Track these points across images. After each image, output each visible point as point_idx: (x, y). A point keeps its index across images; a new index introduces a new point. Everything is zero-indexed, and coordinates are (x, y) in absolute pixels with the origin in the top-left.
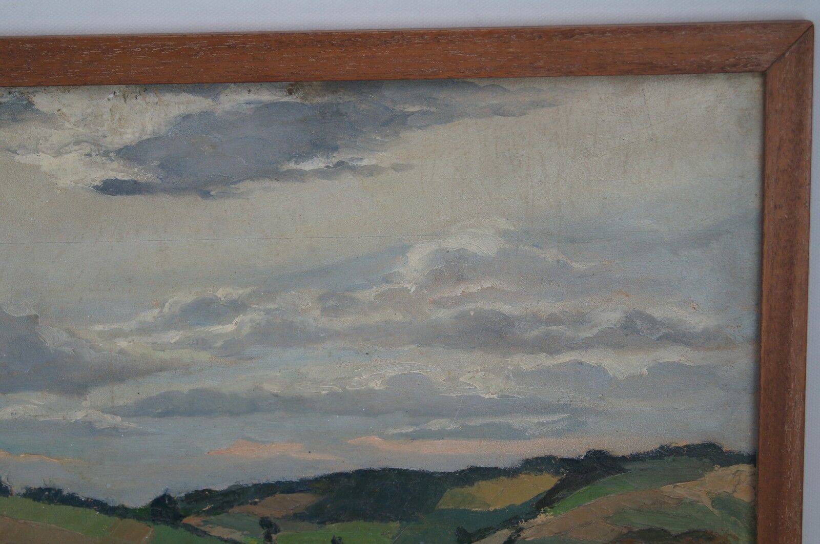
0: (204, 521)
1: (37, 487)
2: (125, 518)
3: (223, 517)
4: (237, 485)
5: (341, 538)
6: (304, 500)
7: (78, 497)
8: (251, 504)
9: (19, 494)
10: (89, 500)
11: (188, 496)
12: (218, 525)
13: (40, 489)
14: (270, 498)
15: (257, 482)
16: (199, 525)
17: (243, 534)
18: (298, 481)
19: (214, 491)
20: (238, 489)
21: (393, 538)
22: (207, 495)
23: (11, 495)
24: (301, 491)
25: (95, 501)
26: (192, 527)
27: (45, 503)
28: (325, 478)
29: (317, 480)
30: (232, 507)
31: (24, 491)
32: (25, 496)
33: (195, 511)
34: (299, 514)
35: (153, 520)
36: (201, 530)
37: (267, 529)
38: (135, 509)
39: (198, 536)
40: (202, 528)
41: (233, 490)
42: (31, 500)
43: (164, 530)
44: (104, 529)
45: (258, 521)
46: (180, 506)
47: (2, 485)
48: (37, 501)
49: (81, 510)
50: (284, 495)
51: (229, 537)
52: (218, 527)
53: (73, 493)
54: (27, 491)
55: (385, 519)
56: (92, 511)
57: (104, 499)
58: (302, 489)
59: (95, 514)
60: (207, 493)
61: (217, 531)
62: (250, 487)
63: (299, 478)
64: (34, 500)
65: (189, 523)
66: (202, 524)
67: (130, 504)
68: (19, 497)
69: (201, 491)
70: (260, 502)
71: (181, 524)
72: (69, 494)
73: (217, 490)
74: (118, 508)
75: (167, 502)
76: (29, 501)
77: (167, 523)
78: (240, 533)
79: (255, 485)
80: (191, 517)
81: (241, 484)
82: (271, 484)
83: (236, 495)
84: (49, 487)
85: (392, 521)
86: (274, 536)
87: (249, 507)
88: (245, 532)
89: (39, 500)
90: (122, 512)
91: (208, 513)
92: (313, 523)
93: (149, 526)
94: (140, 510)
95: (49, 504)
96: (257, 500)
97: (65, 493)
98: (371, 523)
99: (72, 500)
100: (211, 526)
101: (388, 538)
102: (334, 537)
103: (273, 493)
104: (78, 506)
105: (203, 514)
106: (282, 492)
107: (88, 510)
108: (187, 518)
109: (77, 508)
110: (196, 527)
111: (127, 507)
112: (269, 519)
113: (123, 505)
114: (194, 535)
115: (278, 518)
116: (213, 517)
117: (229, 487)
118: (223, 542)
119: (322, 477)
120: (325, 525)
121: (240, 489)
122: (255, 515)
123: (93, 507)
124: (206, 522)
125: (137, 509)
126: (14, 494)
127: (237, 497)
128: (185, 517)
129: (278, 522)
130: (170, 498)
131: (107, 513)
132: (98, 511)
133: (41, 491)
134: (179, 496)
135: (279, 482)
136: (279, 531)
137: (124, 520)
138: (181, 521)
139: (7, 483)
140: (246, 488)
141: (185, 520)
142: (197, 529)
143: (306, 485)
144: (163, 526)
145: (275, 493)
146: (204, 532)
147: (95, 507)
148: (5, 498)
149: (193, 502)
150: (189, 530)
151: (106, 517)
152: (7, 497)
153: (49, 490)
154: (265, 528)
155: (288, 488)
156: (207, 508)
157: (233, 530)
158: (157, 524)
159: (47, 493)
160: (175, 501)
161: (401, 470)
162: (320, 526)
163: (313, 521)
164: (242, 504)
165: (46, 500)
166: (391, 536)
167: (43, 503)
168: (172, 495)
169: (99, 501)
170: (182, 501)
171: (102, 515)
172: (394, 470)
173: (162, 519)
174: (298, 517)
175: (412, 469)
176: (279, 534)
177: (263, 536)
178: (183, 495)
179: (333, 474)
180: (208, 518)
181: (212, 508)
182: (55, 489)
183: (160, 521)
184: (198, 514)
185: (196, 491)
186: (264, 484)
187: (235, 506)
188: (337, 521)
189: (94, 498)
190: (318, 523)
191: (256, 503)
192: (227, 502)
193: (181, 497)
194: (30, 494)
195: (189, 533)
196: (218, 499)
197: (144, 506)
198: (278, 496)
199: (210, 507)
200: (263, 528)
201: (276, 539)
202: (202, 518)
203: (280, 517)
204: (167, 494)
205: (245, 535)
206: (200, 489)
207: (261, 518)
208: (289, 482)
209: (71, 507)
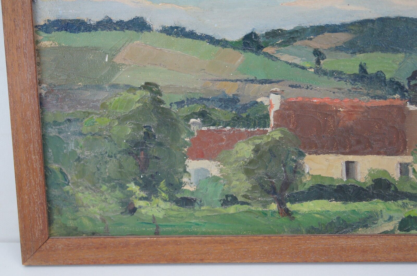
0: (277, 50)
1: (169, 26)
2: (226, 47)
3: (289, 48)
4: (300, 27)
5: (365, 64)
6: (343, 37)
7: (195, 33)
8: (308, 39)
9: (157, 30)
10: (203, 35)
11: (268, 34)
12: (286, 53)
13: (171, 27)
14: (321, 36)
15: (313, 25)
16: (273, 53)
17: (301, 60)
18: (340, 24)
19: (284, 30)
20: (300, 30)
21: (400, 64)
22: (280, 33)
23: (152, 31)
24: (341, 31)
25: (207, 35)
26: (269, 54)
27: (174, 37)
28: (358, 22)
29: (353, 24)
30: (295, 41)
31: (161, 28)
32: (161, 31)
33: (272, 43)
34: (338, 47)
35: (244, 49)
36: (275, 56)
37: (318, 57)
38: (232, 42)
39: (273, 60)
40: (275, 55)
41: (297, 30)
42: (165, 34)
43: (251, 56)
44: (211, 55)
45: (312, 51)
46: (261, 40)
47: (147, 24)
48: (169, 35)
49: (197, 42)
50: (330, 34)
51: (293, 62)
52: (286, 55)
53: (192, 30)
54: (163, 28)
55: (396, 51)
56: (205, 42)
57: (212, 35)
58: (342, 30)
59: (205, 45)
60: (280, 31)
61: (285, 58)
62: (308, 28)
63: (341, 23)
64: (168, 34)
65: (267, 52)
66: (275, 52)
67: (229, 39)
68: (158, 32)
69: (275, 30)
70: (314, 38)
71: (261, 52)
72: (190, 31)
73: (286, 29)
74: (221, 41)
75: (253, 37)
76: (164, 35)
77: (252, 51)
78: (300, 59)
79: (311, 27)
80: (268, 48)
81: (303, 26)
82: (322, 26)
83: (299, 33)
84: (177, 26)
85: (400, 52)
86: (322, 62)
87: (307, 41)
88: (303, 59)
89: (170, 35)
90: (223, 43)
91: (280, 45)
92: (348, 53)
93: (241, 53)
94: (236, 42)
95: (177, 37)
96: (312, 37)
97: (187, 30)
98: (386, 54)
99: (192, 35)
100: (281, 54)
101: (396, 64)
102: (361, 63)
103: (323, 33)
104: (195, 39)
105: (277, 46)
106: (329, 32)
107: (202, 42)
108: (266, 48)
109: (194, 40)
110: (271, 54)
111: (227, 40)
112: (319, 50)
113: (224, 39)
114: (270, 60)
115: (325, 50)
116: (282, 48)
117: (294, 28)
118: (289, 65)
119: (355, 22)
120: (356, 54)
121: (301, 29)
122: (310, 47)
123: (205, 39)
124: (278, 52)
125: (234, 42)
126: (154, 30)
127: (299, 35)
128: (264, 48)
129: (325, 52)
130: (256, 35)
131: (214, 44)
132: (208, 43)
133: (172, 28)
134: (262, 33)
135: (327, 25)
136: (326, 58)
137: (225, 49)
138: (262, 50)
139: (150, 23)
140: (306, 29)
141: (265, 50)
142: (272, 56)
143: (345, 27)
144: (250, 54)
145: (324, 32)
146: (277, 58)
147: (206, 40)
148: (148, 33)
149: (270, 38)
150: (267, 57)
151: (214, 46)
152: (150, 32)
153: (177, 28)
154: (316, 56)
155: (333, 29)
156: (279, 42)
157: (295, 57)
158: (247, 52)
159: (176, 30)
160: (258, 37)
161: (408, 18)
162: (352, 55)
163: (348, 52)
164: (302, 39)
165: (175, 34)
166: (398, 63)
167: (173, 37)
168: (257, 33)
169: (209, 36)
170: (263, 37)
171: (211, 45)
172: (403, 18)
173: (249, 49)
174: (338, 49)
175: (415, 17)
176: (325, 60)
177: (315, 61)
178: (264, 33)
179: (363, 20)
180: (280, 48)
181: (283, 42)
182: (181, 27)
183: (249, 50)
184: (273, 45)
185: (272, 30)
186: (318, 27)
187: (297, 41)
188: (364, 52)
189: (206, 34)
190: (351, 53)
191: (311, 39)
192: (293, 38)
193: (262, 34)
194: (164, 30)
195: (266, 59)
196: (287, 35)
197: (238, 40)
198: (326, 34)
199: (281, 41)
200: (315, 56)
201: (323, 64)
202: (275, 48)
203: (327, 49)
204: (254, 32)
205: (303, 60)
206: (275, 29)
207: (315, 49)
208: (333, 25)
209: (191, 40)
